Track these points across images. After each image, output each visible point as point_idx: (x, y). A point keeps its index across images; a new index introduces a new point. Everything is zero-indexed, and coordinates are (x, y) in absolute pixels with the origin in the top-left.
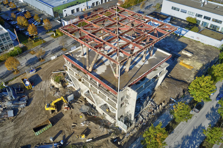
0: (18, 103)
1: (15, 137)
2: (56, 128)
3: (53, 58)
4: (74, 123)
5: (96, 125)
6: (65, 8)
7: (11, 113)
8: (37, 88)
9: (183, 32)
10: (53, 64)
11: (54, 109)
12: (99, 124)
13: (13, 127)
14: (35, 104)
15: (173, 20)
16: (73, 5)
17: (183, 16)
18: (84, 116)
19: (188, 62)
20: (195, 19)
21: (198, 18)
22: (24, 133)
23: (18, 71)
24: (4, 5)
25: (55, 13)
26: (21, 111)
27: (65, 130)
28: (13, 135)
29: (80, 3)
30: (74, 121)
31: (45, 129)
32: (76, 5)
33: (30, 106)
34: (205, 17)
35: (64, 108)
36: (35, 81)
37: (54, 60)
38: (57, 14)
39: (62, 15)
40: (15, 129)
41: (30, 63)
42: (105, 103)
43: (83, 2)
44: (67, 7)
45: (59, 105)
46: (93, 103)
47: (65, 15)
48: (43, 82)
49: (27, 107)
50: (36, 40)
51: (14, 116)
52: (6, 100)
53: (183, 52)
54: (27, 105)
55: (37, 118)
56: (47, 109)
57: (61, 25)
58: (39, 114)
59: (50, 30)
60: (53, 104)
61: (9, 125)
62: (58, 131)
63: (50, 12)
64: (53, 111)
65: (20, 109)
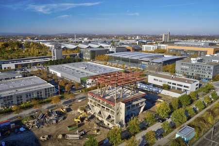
0: (59, 118)
1: (57, 131)
3: (80, 101)
4: (91, 127)
5: (103, 128)
6: (88, 79)
7: (54, 122)
8: (70, 113)
9: (160, 91)
10: (79, 104)
11: (80, 120)
12: (105, 128)
14: (68, 119)
15: (154, 86)
17: (161, 84)
18: (96, 125)
20: (168, 85)
21: (169, 85)
23: (58, 106)
25: (81, 81)
27: (85, 129)
33: (66, 119)
34: (173, 84)
35: (85, 121)
36: (69, 110)
38: (83, 82)
40: (57, 128)
41: (65, 103)
42: (109, 114)
45: (82, 119)
47: (87, 83)
48: (73, 111)
49: (64, 120)
50: (70, 93)
51: (56, 123)
53: (159, 100)
56: (75, 120)
57: (85, 88)
59: (78, 90)
60: (79, 117)
62: (81, 130)
63: (79, 81)
64: (79, 122)
65: (59, 121)
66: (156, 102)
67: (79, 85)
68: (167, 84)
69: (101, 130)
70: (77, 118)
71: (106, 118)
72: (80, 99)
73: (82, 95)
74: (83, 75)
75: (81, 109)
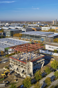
3: (4, 62)
4: (12, 78)
6: (9, 49)
9: (52, 54)
12: (21, 78)
15: (49, 51)
17: (53, 50)
18: (16, 77)
25: (5, 50)
27: (9, 80)
38: (6, 50)
42: (23, 69)
45: (7, 74)
46: (19, 73)
47: (9, 51)
53: (52, 59)
56: (2, 75)
57: (7, 54)
59: (3, 55)
63: (4, 50)
64: (4, 76)
66: (50, 60)
67: (4, 52)
68: (56, 49)
69: (19, 79)
72: (4, 61)
73: (6, 59)
74: (6, 46)
75: (6, 68)
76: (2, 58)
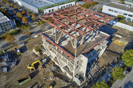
0: (11, 63)
1: (6, 85)
2: (33, 81)
3: (36, 36)
4: (45, 78)
5: (60, 80)
6: (45, 9)
7: (5, 70)
8: (24, 54)
10: (35, 40)
11: (33, 68)
12: (62, 79)
13: (6, 79)
14: (21, 64)
16: (50, 7)
17: (116, 15)
18: (52, 73)
19: (120, 42)
21: (125, 16)
22: (12, 83)
24: (11, 7)
25: (39, 11)
26: (12, 69)
27: (39, 82)
28: (4, 84)
29: (54, 6)
30: (45, 76)
31: (26, 81)
32: (52, 7)
33: (18, 65)
34: (129, 15)
37: (36, 38)
39: (43, 12)
40: (7, 80)
42: (67, 65)
43: (56, 6)
44: (47, 8)
46: (59, 65)
47: (45, 13)
49: (16, 66)
50: (27, 26)
51: (7, 71)
52: (3, 61)
54: (16, 64)
55: (22, 73)
56: (29, 68)
58: (24, 71)
59: (36, 21)
60: (33, 65)
61: (3, 77)
62: (34, 83)
65: (11, 67)
67: (36, 15)
70: (30, 66)
71: (63, 66)
75: (36, 50)
76: (33, 26)
